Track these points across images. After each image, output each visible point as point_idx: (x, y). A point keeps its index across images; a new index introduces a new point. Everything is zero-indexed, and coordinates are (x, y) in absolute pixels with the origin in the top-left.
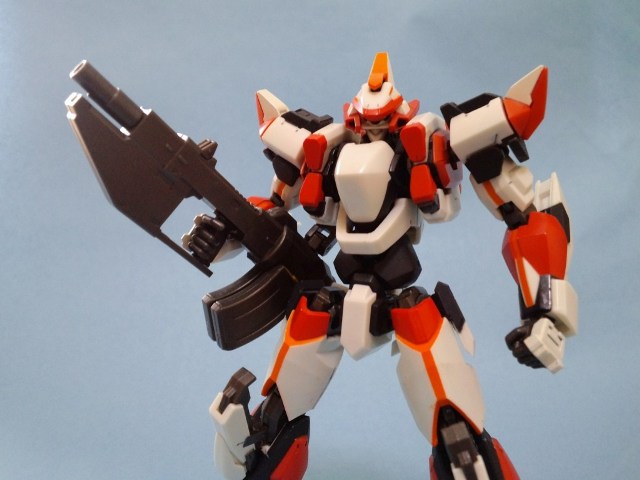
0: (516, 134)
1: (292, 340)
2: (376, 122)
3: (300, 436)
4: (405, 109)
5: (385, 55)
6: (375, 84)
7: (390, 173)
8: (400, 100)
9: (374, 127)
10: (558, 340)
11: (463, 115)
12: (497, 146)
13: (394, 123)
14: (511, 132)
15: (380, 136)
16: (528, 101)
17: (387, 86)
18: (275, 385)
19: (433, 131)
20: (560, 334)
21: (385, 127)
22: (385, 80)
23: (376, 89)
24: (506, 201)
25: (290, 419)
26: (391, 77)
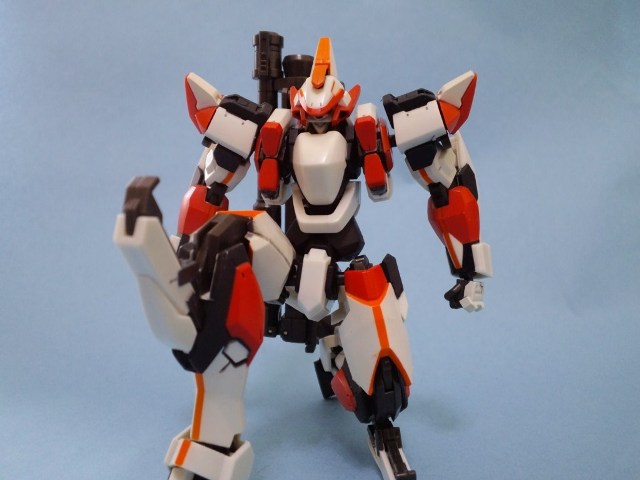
2: (320, 117)
4: (346, 100)
5: (327, 39)
6: (318, 83)
7: (346, 161)
8: (342, 93)
9: (318, 121)
13: (336, 117)
15: (322, 129)
16: (459, 104)
17: (330, 80)
21: (327, 121)
22: (328, 73)
23: (319, 87)
24: (436, 181)
26: (333, 70)
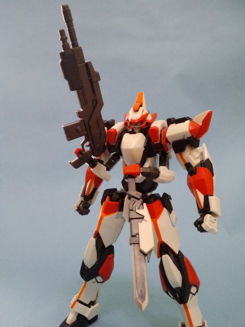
0: (192, 137)
1: (104, 214)
2: (136, 124)
3: (110, 254)
4: (149, 118)
5: (142, 93)
6: (136, 109)
7: (144, 147)
8: (147, 115)
9: (136, 126)
10: (214, 221)
11: (174, 124)
12: (185, 140)
13: (144, 124)
14: (191, 136)
16: (201, 124)
17: (141, 109)
18: (98, 233)
19: (161, 129)
20: (215, 218)
22: (141, 106)
23: (136, 111)
24: (187, 162)
25: (106, 247)
26: (144, 104)
